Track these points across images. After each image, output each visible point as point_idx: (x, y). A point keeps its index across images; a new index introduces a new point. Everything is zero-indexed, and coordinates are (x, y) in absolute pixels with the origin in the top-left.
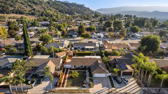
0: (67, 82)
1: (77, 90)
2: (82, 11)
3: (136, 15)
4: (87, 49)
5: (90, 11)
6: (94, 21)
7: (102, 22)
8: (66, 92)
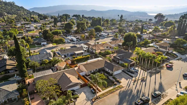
0: (99, 87)
1: (113, 89)
2: (15, 11)
3: (84, 15)
4: (78, 54)
5: (25, 11)
6: (46, 23)
7: (56, 24)
8: (108, 93)
